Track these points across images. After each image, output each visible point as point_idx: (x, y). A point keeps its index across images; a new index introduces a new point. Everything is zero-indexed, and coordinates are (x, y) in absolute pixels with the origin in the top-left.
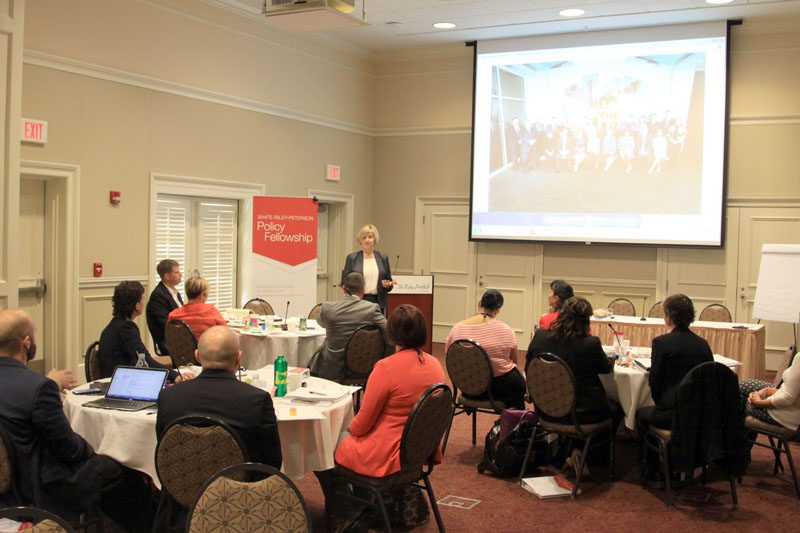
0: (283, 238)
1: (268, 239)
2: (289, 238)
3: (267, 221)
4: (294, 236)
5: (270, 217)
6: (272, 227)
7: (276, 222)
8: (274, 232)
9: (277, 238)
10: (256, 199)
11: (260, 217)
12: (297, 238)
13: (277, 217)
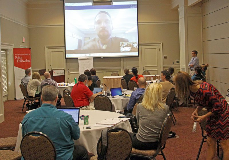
1: (18, 61)
2: (24, 61)
3: (18, 56)
4: (25, 60)
5: (18, 55)
6: (19, 58)
7: (20, 56)
8: (20, 59)
9: (21, 61)
10: (14, 49)
11: (16, 55)
12: (26, 61)
13: (20, 55)
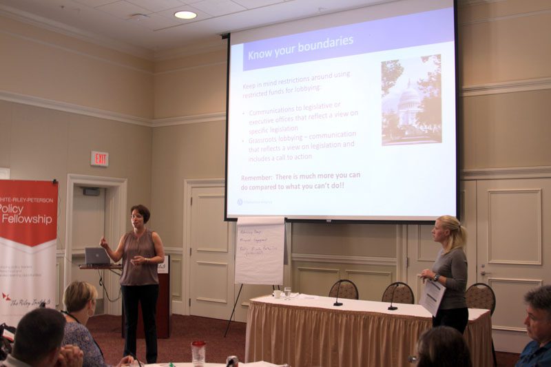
0: (21, 220)
1: (6, 220)
2: (28, 220)
3: (6, 204)
4: (33, 218)
5: (9, 199)
6: (11, 209)
7: (14, 204)
8: (12, 214)
9: (15, 219)
12: (37, 219)
13: (15, 199)
